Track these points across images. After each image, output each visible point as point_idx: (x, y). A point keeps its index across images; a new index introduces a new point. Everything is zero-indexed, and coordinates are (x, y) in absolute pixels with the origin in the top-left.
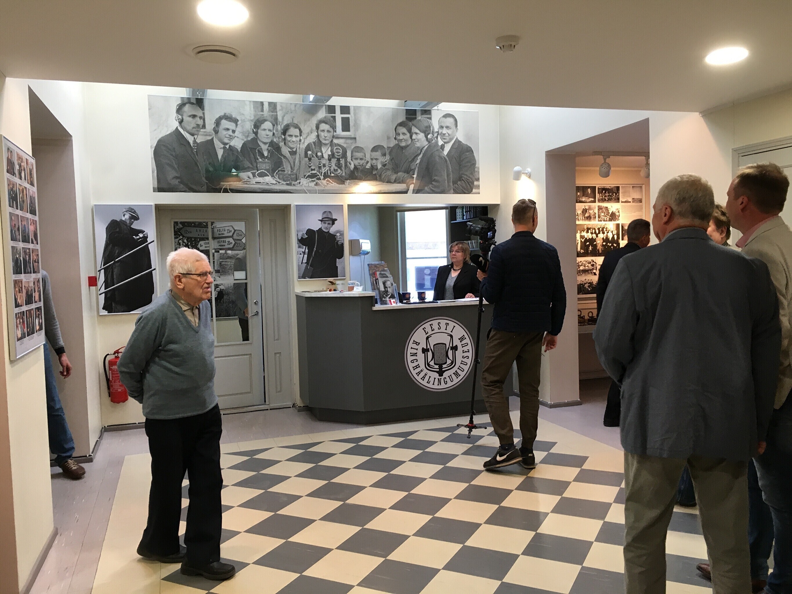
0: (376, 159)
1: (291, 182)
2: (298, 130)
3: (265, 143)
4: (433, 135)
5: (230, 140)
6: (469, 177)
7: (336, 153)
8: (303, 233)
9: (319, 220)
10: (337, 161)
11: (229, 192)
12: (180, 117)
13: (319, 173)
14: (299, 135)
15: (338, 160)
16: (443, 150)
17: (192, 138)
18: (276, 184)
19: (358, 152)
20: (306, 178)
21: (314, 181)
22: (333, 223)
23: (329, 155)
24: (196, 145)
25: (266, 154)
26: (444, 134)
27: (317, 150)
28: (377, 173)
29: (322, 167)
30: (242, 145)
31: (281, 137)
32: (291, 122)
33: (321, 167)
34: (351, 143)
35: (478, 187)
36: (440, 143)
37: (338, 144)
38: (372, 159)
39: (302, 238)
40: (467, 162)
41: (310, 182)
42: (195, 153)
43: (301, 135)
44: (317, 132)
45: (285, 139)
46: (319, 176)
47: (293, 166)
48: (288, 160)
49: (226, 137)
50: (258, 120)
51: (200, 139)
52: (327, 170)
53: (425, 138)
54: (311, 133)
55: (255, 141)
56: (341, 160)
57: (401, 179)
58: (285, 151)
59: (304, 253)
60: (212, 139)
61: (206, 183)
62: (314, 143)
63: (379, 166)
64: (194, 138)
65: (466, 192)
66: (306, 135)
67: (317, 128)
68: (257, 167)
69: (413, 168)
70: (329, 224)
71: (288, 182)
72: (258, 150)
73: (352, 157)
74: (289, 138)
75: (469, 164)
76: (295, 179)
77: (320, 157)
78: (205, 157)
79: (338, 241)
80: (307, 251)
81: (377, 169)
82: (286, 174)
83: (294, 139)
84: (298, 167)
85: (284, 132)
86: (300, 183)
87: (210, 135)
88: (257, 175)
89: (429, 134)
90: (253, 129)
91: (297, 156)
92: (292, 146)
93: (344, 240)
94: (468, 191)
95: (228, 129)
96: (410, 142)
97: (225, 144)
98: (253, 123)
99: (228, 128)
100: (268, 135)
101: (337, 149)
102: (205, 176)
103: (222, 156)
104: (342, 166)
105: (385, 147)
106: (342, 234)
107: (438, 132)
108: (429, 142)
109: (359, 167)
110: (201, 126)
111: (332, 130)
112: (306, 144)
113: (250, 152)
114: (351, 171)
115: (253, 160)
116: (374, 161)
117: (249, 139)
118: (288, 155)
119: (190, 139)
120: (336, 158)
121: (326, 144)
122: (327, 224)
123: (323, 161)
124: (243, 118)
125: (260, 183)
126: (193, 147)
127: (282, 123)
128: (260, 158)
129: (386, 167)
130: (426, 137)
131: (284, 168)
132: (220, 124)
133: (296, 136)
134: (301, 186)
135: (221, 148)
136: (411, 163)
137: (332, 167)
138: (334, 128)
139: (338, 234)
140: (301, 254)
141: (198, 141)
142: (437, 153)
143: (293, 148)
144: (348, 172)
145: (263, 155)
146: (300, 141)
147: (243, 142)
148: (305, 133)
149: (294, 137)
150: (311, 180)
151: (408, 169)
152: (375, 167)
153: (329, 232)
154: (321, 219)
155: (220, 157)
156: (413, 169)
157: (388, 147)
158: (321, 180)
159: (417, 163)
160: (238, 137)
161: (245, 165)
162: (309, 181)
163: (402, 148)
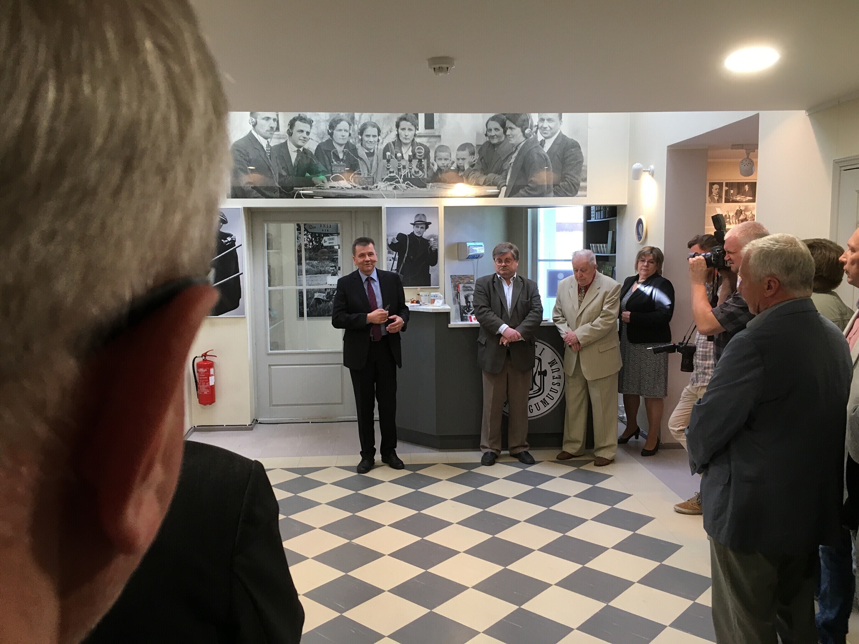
0: (463, 159)
1: (367, 186)
2: (376, 130)
3: (341, 145)
4: (532, 130)
5: (304, 143)
6: (574, 177)
7: (417, 154)
8: (394, 238)
9: (412, 224)
10: (418, 162)
11: (302, 198)
12: (254, 120)
13: (398, 175)
14: (377, 134)
15: (420, 161)
16: (543, 147)
17: (266, 141)
18: (351, 188)
19: (443, 151)
20: (384, 182)
21: (393, 184)
22: (427, 227)
23: (410, 156)
24: (269, 149)
25: (341, 156)
26: (545, 128)
27: (396, 150)
28: (464, 174)
29: (402, 169)
30: (316, 147)
31: (358, 137)
32: (369, 120)
33: (400, 169)
34: (435, 142)
35: (585, 189)
36: (540, 138)
37: (419, 143)
38: (458, 159)
39: (392, 243)
40: (572, 160)
41: (388, 185)
42: (269, 157)
43: (379, 135)
44: (398, 131)
45: (362, 140)
46: (398, 179)
47: (370, 169)
48: (365, 162)
49: (300, 139)
50: (333, 120)
51: (274, 142)
52: (408, 173)
53: (521, 134)
54: (391, 132)
55: (330, 142)
56: (423, 160)
57: (492, 181)
58: (362, 152)
59: (394, 259)
60: (286, 143)
61: (280, 188)
62: (394, 143)
63: (467, 167)
64: (268, 142)
65: (571, 195)
66: (385, 135)
67: (398, 126)
68: (331, 171)
69: (506, 168)
70: (422, 228)
71: (364, 186)
72: (333, 153)
73: (435, 157)
74: (366, 139)
75: (575, 162)
76: (372, 183)
77: (399, 159)
78: (278, 161)
79: (431, 247)
80: (397, 256)
81: (464, 170)
82: (363, 177)
83: (372, 139)
84: (375, 170)
85: (361, 132)
86: (377, 187)
87: (283, 138)
88: (332, 179)
89: (526, 128)
90: (328, 130)
91: (375, 157)
92: (369, 147)
93: (438, 245)
94: (571, 193)
95: (302, 131)
96: (503, 138)
97: (299, 147)
98: (328, 124)
99: (302, 129)
100: (343, 136)
101: (418, 149)
102: (278, 180)
103: (296, 159)
104: (424, 168)
105: (475, 145)
106: (436, 240)
107: (538, 126)
108: (526, 138)
109: (443, 168)
110: (275, 129)
111: (413, 128)
112: (385, 144)
113: (325, 155)
114: (434, 173)
115: (328, 164)
116: (461, 161)
117: (324, 141)
118: (365, 157)
119: (264, 143)
120: (417, 159)
121: (406, 144)
122: (420, 228)
123: (403, 163)
124: (318, 118)
125: (335, 187)
126: (267, 151)
127: (359, 122)
128: (335, 161)
129: (474, 168)
130: (523, 132)
131: (360, 171)
132: (294, 126)
133: (374, 136)
134: (378, 190)
135: (295, 151)
136: (504, 162)
137: (413, 169)
138: (416, 127)
139: (432, 239)
140: (390, 260)
141: (272, 145)
142: (535, 150)
143: (371, 149)
144: (430, 174)
145: (338, 157)
146: (378, 141)
147: (318, 144)
148: (384, 133)
149: (371, 137)
150: (389, 183)
151: (500, 170)
152: (462, 168)
153: (422, 236)
154: (414, 223)
155: (293, 160)
156: (505, 170)
157: (477, 145)
158: (400, 183)
159: (510, 163)
160: (312, 139)
161: (319, 169)
162: (386, 184)
163: (494, 146)
